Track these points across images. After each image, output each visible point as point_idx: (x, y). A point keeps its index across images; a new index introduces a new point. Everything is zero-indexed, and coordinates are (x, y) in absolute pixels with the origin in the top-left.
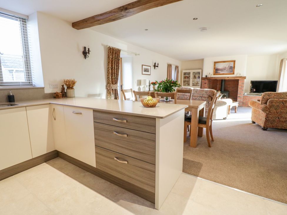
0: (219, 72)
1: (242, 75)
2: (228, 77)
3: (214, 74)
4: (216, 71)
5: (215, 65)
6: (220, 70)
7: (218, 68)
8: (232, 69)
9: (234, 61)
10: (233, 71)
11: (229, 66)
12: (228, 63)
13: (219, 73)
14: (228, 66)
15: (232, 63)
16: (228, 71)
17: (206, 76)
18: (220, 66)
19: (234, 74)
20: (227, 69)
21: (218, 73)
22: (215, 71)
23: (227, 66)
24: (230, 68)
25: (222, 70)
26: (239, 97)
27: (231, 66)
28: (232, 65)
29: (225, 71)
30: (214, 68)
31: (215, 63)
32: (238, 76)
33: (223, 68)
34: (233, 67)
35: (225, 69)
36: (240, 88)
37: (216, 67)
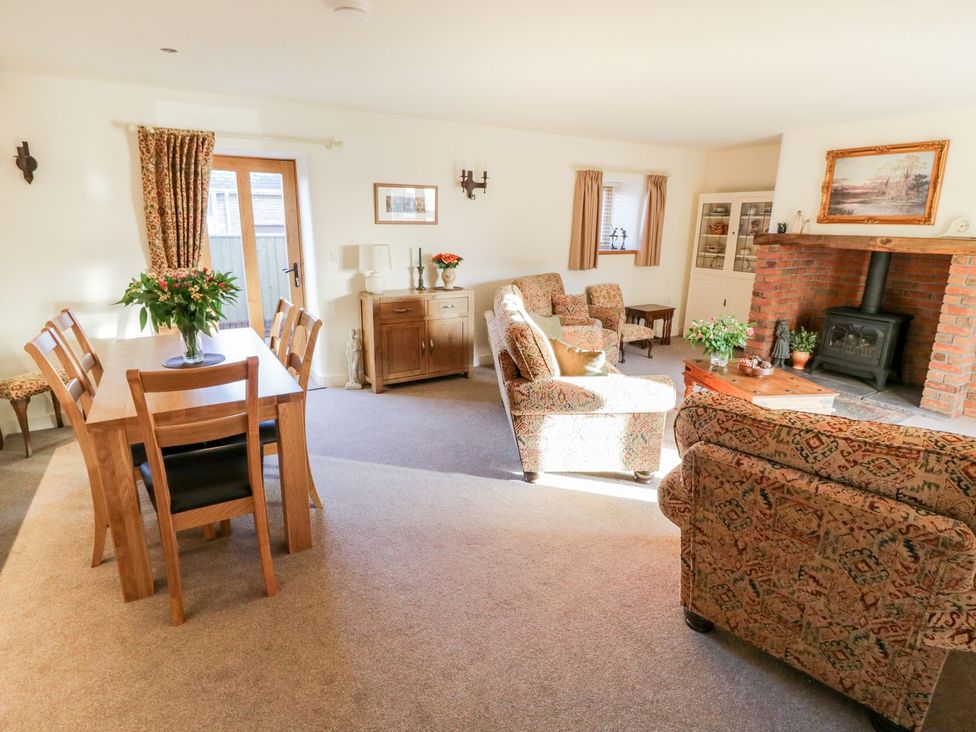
0: (847, 207)
2: (888, 241)
3: (820, 221)
4: (836, 198)
5: (831, 169)
6: (855, 196)
7: (845, 184)
8: (923, 192)
9: (940, 147)
10: (925, 203)
11: (907, 177)
12: (902, 156)
13: (850, 213)
14: (900, 173)
15: (929, 157)
16: (899, 203)
17: (782, 229)
18: (857, 174)
19: (927, 220)
20: (892, 193)
21: (842, 212)
22: (825, 198)
23: (897, 176)
24: (912, 188)
25: (863, 197)
26: (940, 357)
27: (919, 177)
28: (927, 171)
29: (884, 204)
30: (826, 187)
31: (835, 156)
32: (952, 232)
33: (874, 188)
34: (926, 183)
35: (884, 193)
36: (952, 307)
37: (835, 177)
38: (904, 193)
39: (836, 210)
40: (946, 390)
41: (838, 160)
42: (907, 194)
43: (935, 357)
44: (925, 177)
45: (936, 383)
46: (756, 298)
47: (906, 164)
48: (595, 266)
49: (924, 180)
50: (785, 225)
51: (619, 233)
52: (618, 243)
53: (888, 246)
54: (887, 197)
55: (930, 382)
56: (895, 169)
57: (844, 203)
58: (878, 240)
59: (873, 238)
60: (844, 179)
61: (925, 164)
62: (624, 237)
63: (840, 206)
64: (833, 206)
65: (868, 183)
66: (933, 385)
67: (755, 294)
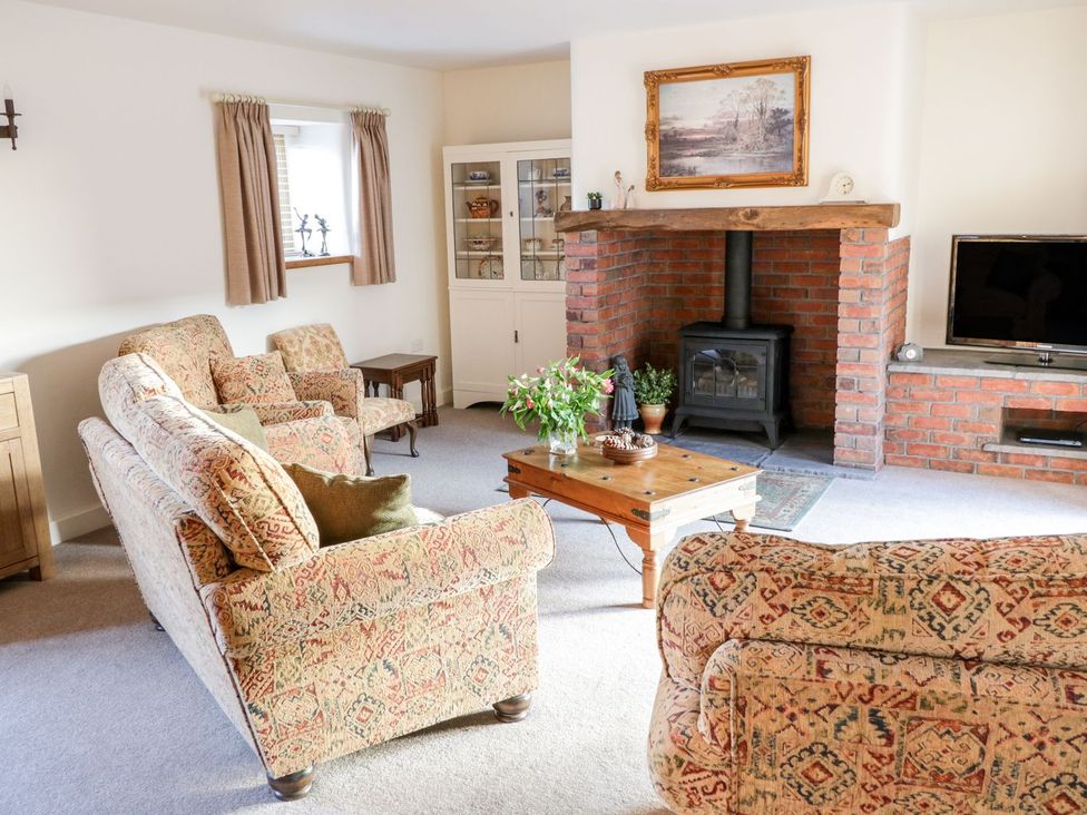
2: (753, 213)
3: (653, 185)
5: (653, 102)
6: (695, 144)
7: (678, 125)
8: (788, 129)
9: (799, 66)
11: (762, 112)
12: (751, 81)
13: (691, 172)
14: (752, 107)
15: (786, 81)
16: (758, 154)
17: (596, 202)
18: (695, 109)
19: (798, 178)
20: (746, 138)
21: (680, 171)
22: (655, 151)
23: (748, 113)
24: (770, 131)
25: (706, 145)
26: (848, 384)
27: (779, 113)
28: (788, 103)
29: (736, 156)
30: (652, 130)
31: (656, 80)
32: (835, 196)
33: (719, 131)
34: (789, 122)
35: (734, 140)
36: (851, 305)
37: (662, 115)
38: (761, 139)
39: (671, 167)
40: (862, 433)
41: (662, 87)
42: (766, 140)
43: (842, 385)
44: (786, 112)
45: (850, 425)
46: (574, 323)
47: (759, 92)
48: (281, 292)
49: (785, 118)
50: (598, 197)
51: (313, 224)
53: (755, 222)
54: (739, 145)
55: (840, 423)
56: (745, 101)
57: (680, 156)
58: (741, 213)
59: (732, 211)
60: (676, 119)
61: (783, 92)
62: (324, 231)
63: (676, 162)
64: (666, 162)
65: (710, 123)
66: (845, 427)
67: (571, 317)
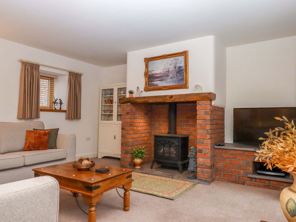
0: (156, 83)
1: (205, 90)
2: (171, 97)
3: (146, 90)
4: (150, 78)
5: (147, 66)
6: (158, 77)
7: (153, 72)
8: (182, 74)
9: (184, 54)
10: (183, 79)
11: (175, 67)
12: (172, 59)
13: (157, 85)
14: (172, 66)
15: (182, 58)
16: (174, 80)
18: (158, 68)
19: (185, 86)
20: (171, 75)
21: (153, 85)
22: (147, 80)
23: (171, 68)
24: (178, 72)
25: (161, 77)
26: (201, 151)
27: (180, 67)
28: (182, 64)
29: (168, 80)
30: (146, 74)
31: (148, 61)
33: (164, 74)
34: (183, 70)
35: (168, 76)
37: (149, 70)
38: (175, 75)
39: (151, 84)
40: (206, 168)
41: (149, 62)
42: (176, 75)
43: (198, 151)
44: (182, 67)
45: (201, 165)
46: (124, 131)
47: (174, 62)
49: (182, 69)
52: (57, 107)
53: (172, 99)
54: (169, 77)
55: (199, 164)
56: (171, 65)
57: (154, 81)
58: (168, 97)
59: (166, 96)
60: (153, 71)
61: (181, 61)
62: (61, 103)
63: (153, 83)
64: (150, 83)
65: (161, 71)
66: (200, 166)
67: (123, 129)
